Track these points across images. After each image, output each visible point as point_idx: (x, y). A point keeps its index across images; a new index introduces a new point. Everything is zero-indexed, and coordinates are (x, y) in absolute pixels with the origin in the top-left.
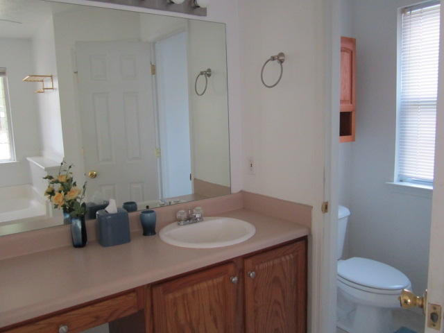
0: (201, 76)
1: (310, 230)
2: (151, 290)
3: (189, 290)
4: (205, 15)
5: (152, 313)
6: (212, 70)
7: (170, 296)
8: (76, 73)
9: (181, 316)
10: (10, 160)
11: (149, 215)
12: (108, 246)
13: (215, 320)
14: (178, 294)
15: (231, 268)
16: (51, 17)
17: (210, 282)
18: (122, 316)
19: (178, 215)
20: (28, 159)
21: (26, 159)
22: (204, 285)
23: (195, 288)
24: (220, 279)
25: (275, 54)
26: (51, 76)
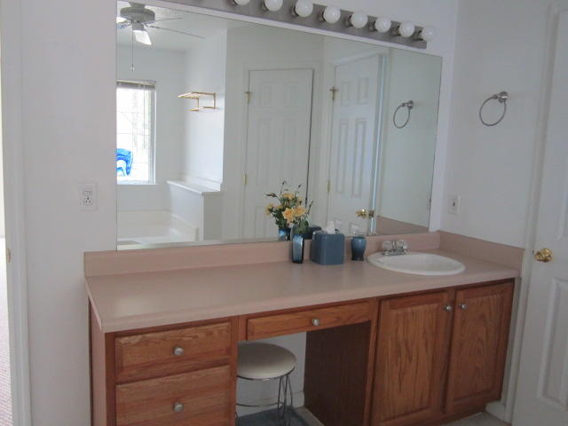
0: (402, 108)
1: (520, 271)
2: (380, 303)
3: (409, 310)
4: (425, 47)
5: (378, 327)
6: (414, 101)
7: (394, 312)
8: (248, 93)
9: (400, 334)
10: (149, 182)
11: (360, 241)
12: (323, 264)
13: (426, 345)
14: (400, 312)
15: (445, 296)
16: (226, 31)
17: (426, 306)
18: (356, 322)
19: (384, 246)
20: (169, 182)
21: (165, 183)
22: (421, 308)
23: (415, 308)
24: (435, 305)
25: (497, 92)
26: (214, 95)
